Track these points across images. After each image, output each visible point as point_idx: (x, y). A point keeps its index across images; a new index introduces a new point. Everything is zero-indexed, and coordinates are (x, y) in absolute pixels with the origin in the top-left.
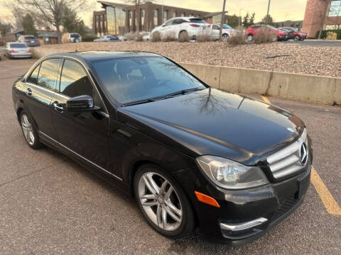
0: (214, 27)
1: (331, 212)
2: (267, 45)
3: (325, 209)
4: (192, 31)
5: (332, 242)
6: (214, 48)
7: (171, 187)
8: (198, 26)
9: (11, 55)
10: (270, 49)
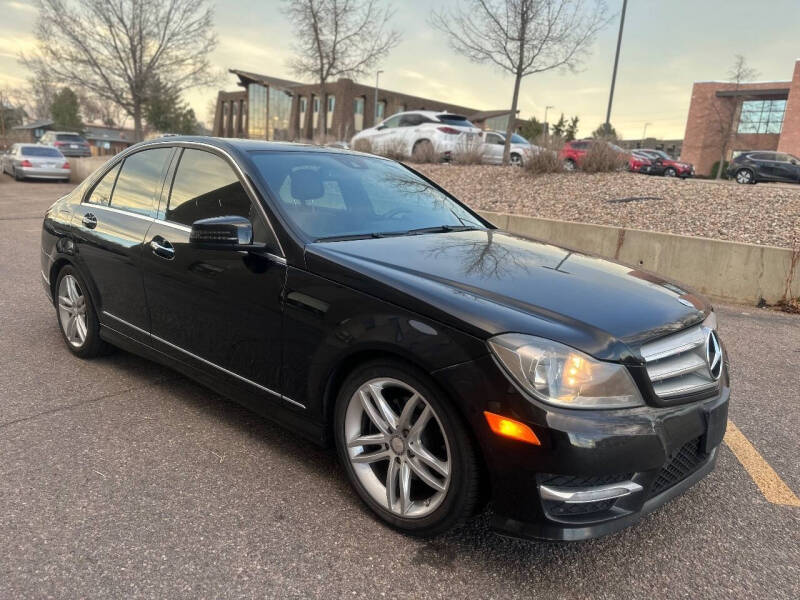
0: (491, 139)
1: (774, 500)
2: (609, 177)
3: (760, 493)
4: (444, 143)
5: (783, 555)
6: (493, 178)
7: (428, 408)
8: (457, 132)
9: (21, 172)
10: (617, 184)
